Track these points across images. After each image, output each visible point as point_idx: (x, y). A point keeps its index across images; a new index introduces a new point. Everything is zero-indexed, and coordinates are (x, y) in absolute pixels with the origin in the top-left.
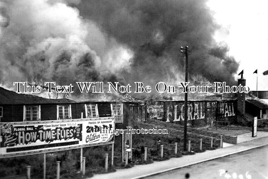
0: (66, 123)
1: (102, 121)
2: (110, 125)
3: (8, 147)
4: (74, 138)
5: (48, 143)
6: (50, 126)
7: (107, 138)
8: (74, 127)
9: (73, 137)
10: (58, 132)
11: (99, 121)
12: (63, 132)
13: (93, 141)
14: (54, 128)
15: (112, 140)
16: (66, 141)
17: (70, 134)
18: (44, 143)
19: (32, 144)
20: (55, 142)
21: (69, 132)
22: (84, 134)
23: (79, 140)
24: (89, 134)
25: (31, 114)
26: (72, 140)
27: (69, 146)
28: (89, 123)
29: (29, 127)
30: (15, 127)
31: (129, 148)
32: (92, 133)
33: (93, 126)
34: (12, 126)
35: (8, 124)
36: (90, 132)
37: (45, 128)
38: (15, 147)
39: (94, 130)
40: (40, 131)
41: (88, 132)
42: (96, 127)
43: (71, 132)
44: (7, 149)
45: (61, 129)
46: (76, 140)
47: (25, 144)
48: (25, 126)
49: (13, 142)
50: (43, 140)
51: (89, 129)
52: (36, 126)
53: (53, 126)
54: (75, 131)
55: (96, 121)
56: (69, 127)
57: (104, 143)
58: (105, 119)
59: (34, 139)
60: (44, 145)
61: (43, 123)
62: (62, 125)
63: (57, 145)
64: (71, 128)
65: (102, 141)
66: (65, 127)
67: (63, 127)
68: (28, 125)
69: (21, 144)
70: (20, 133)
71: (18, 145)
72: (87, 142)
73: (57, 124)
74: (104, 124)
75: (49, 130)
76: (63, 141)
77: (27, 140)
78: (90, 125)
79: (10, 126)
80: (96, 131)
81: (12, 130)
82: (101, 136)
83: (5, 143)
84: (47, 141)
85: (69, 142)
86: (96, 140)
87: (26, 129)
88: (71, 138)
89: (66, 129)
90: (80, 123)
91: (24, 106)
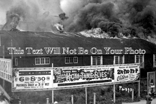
0: (102, 68)
1: (130, 66)
2: (136, 69)
3: (58, 83)
4: (108, 78)
5: (88, 81)
6: (89, 70)
7: (134, 78)
8: (108, 71)
9: (106, 77)
10: (95, 73)
11: (127, 66)
12: (99, 73)
13: (123, 80)
14: (93, 71)
15: (138, 79)
16: (101, 80)
17: (104, 75)
18: (85, 81)
19: (76, 81)
20: (93, 80)
21: (103, 73)
22: (116, 75)
23: (111, 79)
24: (120, 75)
25: (96, 61)
26: (106, 79)
27: (104, 83)
28: (119, 67)
29: (74, 70)
30: (64, 70)
31: (153, 85)
32: (122, 75)
33: (122, 69)
34: (61, 69)
35: (58, 68)
36: (120, 74)
37: (85, 71)
38: (64, 83)
39: (124, 72)
40: (81, 73)
41: (118, 73)
42: (125, 70)
43: (105, 74)
44: (58, 84)
45: (98, 71)
46: (110, 79)
47: (71, 81)
48: (71, 69)
49: (63, 80)
50: (84, 79)
51: (119, 72)
52: (79, 69)
53: (91, 69)
54: (108, 73)
55: (125, 66)
56: (104, 70)
57: (132, 81)
58: (132, 65)
59: (77, 78)
60: (85, 82)
61: (84, 68)
62: (99, 69)
63: (95, 82)
64: (105, 71)
65: (130, 80)
66: (101, 70)
67: (99, 70)
68: (73, 69)
69: (68, 81)
70: (67, 74)
71: (66, 81)
72: (118, 80)
73: (95, 68)
74: (131, 68)
75: (88, 72)
76: (99, 79)
77: (72, 79)
78: (120, 69)
79: (60, 69)
80: (125, 73)
81: (61, 72)
82: (129, 77)
83: (57, 80)
84: (87, 79)
85: (104, 80)
86: (125, 79)
87: (71, 71)
88: (105, 78)
89: (101, 71)
90: (112, 67)
91: (91, 57)
